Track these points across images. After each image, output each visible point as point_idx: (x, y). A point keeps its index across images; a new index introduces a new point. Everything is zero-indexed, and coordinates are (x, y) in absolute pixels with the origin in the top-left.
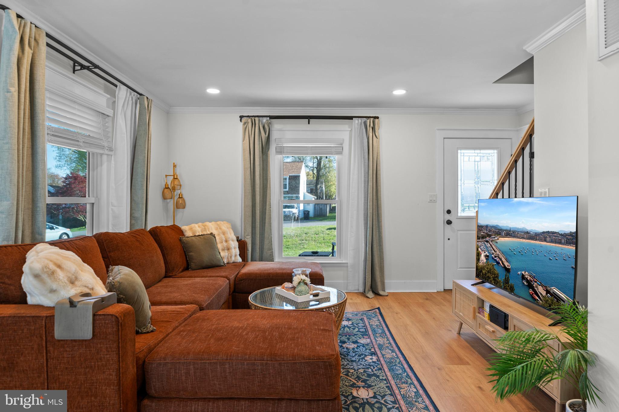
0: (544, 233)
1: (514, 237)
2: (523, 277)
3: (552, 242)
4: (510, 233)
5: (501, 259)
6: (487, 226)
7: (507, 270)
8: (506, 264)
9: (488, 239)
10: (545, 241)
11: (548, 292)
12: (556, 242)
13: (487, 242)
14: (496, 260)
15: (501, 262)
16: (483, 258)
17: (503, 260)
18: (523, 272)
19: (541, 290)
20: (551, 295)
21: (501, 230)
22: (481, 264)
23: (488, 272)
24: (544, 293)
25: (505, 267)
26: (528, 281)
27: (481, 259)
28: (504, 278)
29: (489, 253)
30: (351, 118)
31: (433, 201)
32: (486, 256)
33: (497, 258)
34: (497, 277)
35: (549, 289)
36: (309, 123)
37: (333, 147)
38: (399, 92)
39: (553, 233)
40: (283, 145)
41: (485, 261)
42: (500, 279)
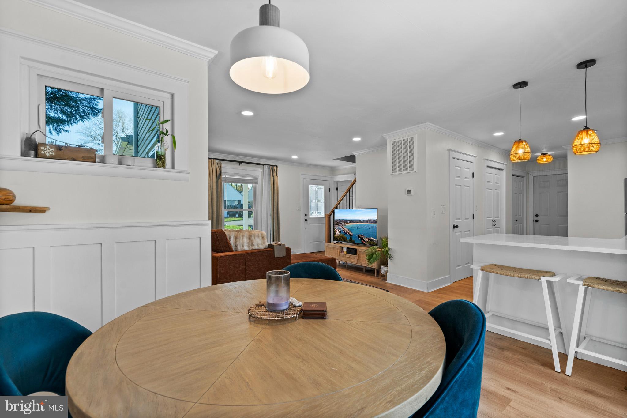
0: (367, 220)
1: (354, 223)
2: (359, 237)
3: (370, 223)
4: (351, 222)
5: (348, 232)
6: (339, 220)
7: (351, 235)
8: (350, 233)
9: (340, 225)
10: (367, 223)
11: (369, 239)
12: (372, 223)
13: (340, 226)
14: (345, 233)
15: (347, 233)
16: (337, 233)
17: (349, 232)
18: (359, 235)
19: (366, 240)
20: (370, 240)
21: (347, 221)
22: (336, 235)
23: (341, 238)
24: (368, 240)
25: (350, 234)
26: (360, 237)
27: (336, 233)
28: (349, 239)
29: (341, 230)
30: (263, 165)
31: (299, 210)
32: (340, 232)
33: (346, 232)
34: (346, 239)
35: (369, 238)
36: (240, 165)
37: (254, 180)
38: (295, 157)
39: (370, 220)
40: (226, 177)
41: (339, 234)
42: (347, 240)
